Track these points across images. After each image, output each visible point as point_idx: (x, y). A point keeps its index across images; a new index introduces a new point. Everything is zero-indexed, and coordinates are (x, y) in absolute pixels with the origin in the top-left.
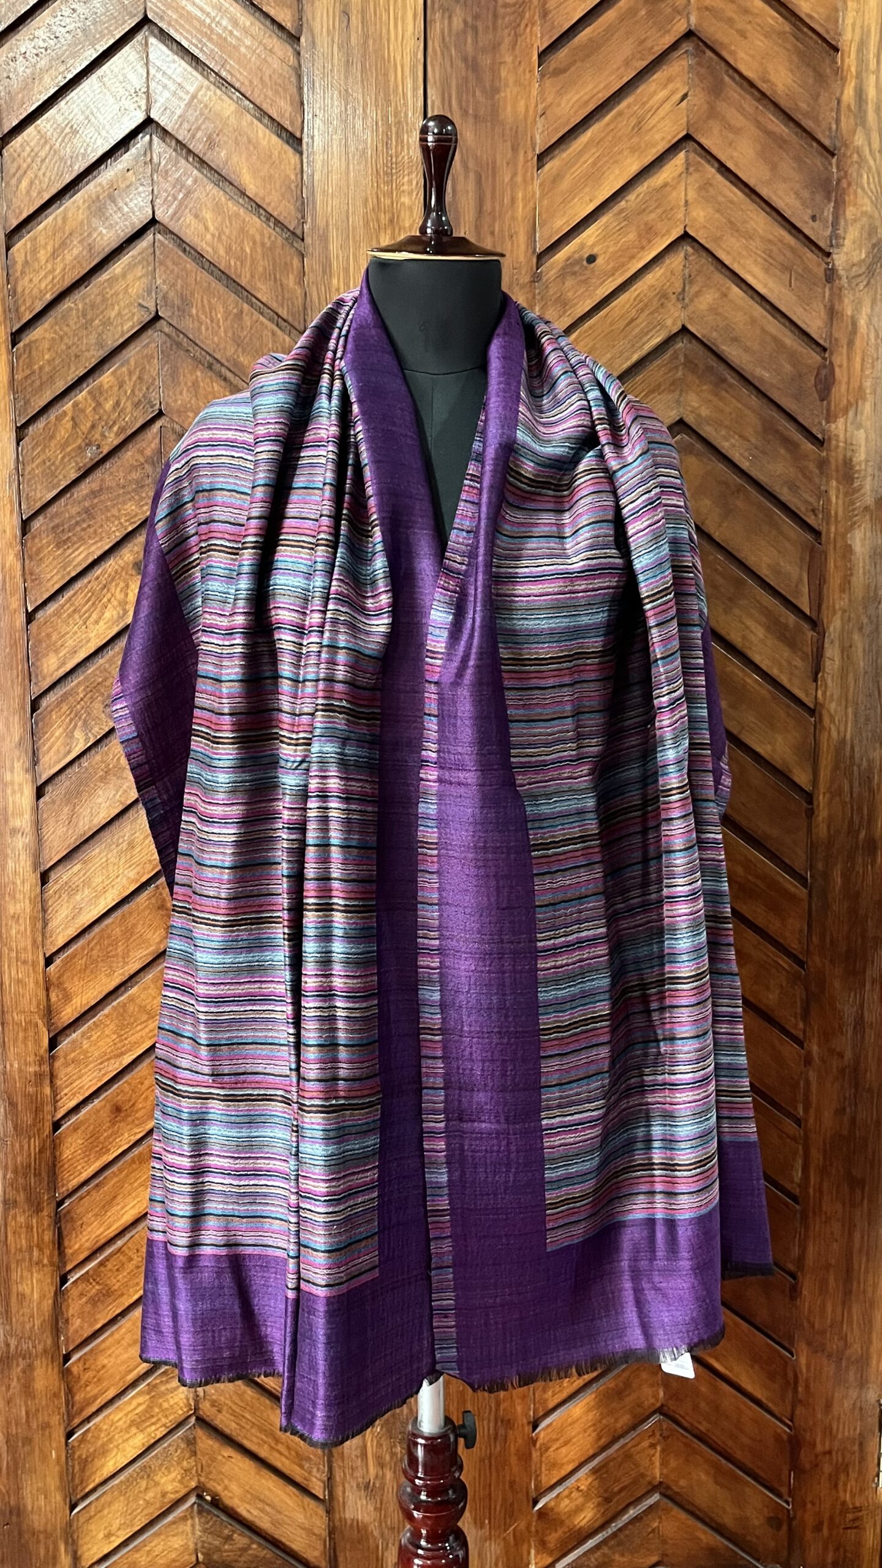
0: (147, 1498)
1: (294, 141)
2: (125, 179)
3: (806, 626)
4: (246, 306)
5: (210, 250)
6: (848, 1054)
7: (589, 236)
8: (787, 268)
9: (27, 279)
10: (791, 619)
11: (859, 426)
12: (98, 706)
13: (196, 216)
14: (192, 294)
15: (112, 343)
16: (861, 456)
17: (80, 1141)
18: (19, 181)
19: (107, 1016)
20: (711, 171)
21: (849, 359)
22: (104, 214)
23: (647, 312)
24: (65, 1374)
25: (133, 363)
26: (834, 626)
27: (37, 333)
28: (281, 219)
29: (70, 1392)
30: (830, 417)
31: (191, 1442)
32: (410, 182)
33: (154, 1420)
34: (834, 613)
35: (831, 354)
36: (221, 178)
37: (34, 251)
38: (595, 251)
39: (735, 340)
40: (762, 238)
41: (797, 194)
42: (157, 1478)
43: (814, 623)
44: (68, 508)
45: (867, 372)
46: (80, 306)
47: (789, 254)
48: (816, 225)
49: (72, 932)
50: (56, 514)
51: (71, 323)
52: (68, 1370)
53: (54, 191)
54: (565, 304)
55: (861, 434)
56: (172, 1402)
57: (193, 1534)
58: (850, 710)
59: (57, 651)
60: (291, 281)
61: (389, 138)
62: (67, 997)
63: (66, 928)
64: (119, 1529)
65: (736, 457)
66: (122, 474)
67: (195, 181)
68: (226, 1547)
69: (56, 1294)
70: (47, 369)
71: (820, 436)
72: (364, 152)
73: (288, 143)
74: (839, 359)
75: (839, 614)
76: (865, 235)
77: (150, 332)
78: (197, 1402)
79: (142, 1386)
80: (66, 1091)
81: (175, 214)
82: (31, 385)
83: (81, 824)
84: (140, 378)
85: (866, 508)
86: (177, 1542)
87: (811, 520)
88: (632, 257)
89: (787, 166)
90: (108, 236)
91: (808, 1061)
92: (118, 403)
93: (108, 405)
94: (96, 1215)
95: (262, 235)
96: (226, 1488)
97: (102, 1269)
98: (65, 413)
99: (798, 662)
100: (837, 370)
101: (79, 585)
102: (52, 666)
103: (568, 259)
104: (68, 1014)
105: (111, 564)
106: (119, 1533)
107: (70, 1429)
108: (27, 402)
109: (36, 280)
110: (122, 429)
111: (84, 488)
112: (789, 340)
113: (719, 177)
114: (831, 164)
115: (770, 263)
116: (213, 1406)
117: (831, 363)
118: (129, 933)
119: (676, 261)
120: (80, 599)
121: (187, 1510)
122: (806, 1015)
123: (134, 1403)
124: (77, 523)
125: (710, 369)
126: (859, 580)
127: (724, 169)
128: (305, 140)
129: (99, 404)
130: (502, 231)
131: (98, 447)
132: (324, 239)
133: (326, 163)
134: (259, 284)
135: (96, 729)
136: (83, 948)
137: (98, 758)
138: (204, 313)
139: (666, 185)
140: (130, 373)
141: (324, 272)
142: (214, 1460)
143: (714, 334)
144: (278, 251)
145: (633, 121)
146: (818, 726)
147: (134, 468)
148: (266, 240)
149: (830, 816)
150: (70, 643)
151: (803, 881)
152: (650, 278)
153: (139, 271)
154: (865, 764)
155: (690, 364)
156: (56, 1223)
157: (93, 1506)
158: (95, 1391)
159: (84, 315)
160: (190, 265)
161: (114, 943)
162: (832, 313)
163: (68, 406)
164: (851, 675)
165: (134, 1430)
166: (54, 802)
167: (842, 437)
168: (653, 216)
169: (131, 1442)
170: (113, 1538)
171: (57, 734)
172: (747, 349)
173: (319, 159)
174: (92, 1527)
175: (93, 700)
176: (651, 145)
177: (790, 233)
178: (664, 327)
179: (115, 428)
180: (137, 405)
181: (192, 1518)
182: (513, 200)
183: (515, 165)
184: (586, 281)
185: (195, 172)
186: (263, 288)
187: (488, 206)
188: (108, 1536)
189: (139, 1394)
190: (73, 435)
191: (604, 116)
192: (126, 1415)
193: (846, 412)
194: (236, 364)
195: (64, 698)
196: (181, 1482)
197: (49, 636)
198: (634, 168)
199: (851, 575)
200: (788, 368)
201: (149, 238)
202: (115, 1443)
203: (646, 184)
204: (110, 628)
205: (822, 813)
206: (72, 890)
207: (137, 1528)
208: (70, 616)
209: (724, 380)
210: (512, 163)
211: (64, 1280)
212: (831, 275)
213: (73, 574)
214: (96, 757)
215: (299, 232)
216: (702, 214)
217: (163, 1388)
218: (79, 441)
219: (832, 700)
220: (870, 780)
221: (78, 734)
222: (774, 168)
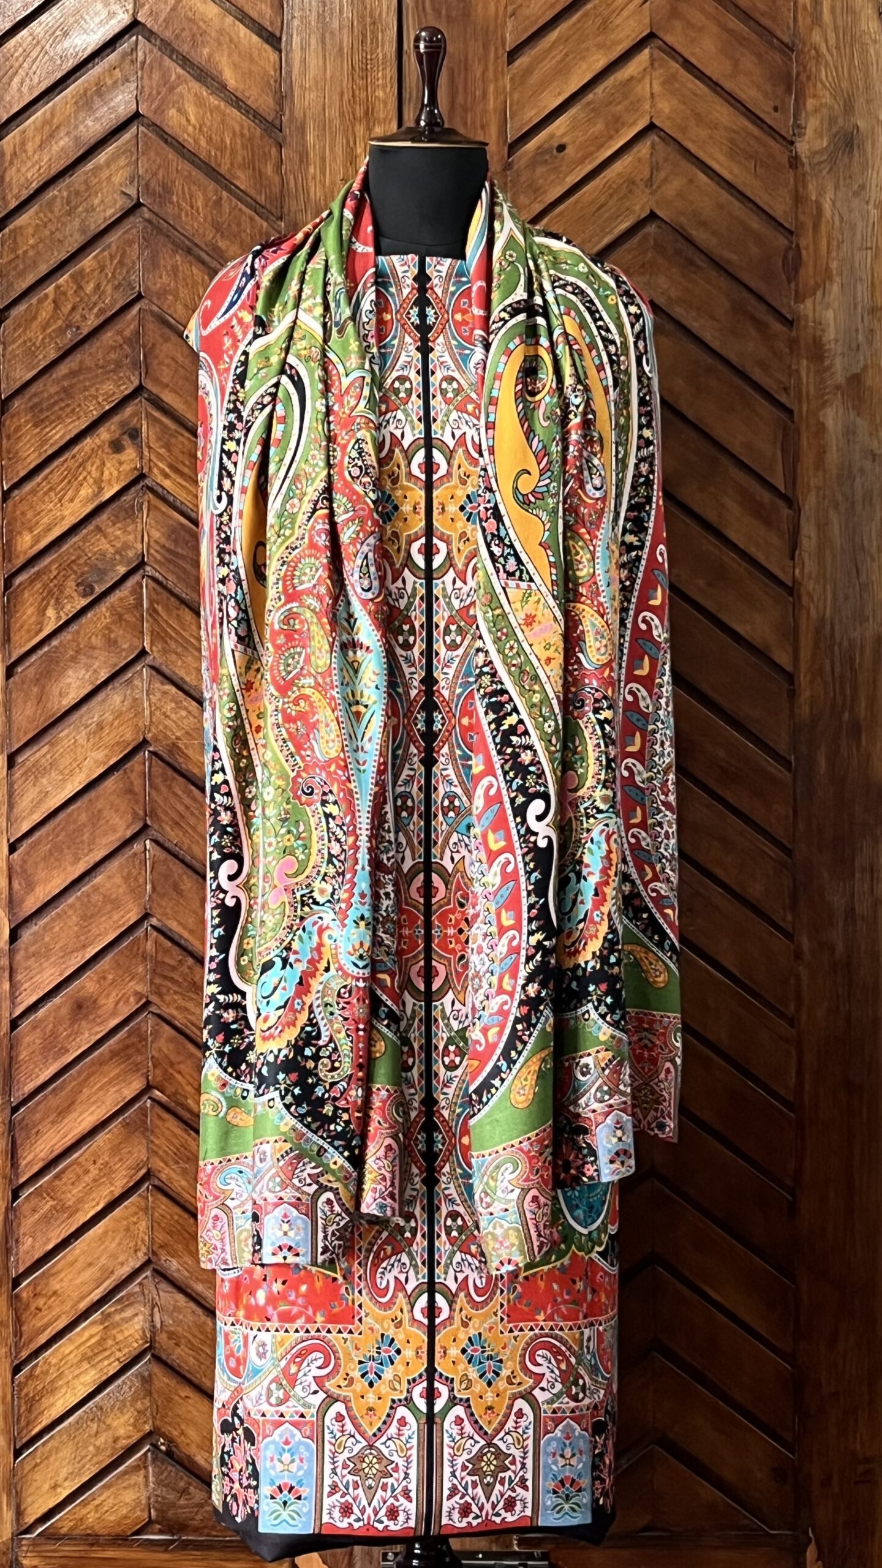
0: (98, 1443)
1: (273, 40)
2: (111, 76)
3: (782, 505)
4: (224, 193)
5: (191, 140)
6: (840, 947)
7: (558, 128)
8: (751, 157)
9: (14, 169)
10: (766, 497)
11: (828, 307)
12: (71, 584)
13: (179, 110)
14: (173, 182)
15: (94, 228)
16: (831, 334)
17: (38, 1041)
18: (11, 79)
19: (71, 906)
20: (675, 66)
21: (816, 243)
22: (91, 108)
23: (615, 198)
24: (14, 1300)
25: (114, 248)
26: (809, 503)
27: (24, 219)
28: (261, 111)
29: (18, 1321)
30: (799, 298)
31: (146, 1381)
32: (384, 77)
33: (107, 1353)
34: (809, 491)
35: (798, 236)
36: (204, 75)
37: (23, 143)
38: (565, 140)
39: (704, 224)
40: (727, 129)
41: (758, 87)
42: (109, 1421)
43: (790, 501)
44: (49, 387)
45: (834, 254)
46: (65, 194)
47: (752, 142)
48: (777, 115)
49: (37, 817)
50: (35, 395)
51: (56, 210)
52: (17, 1296)
53: (43, 86)
54: (536, 191)
55: (830, 314)
56: (127, 1334)
57: (147, 1485)
58: (828, 587)
59: (31, 530)
60: (269, 170)
61: (364, 36)
62: (30, 886)
63: (32, 812)
64: (66, 1479)
65: (707, 336)
66: (100, 356)
67: (179, 77)
68: (182, 1502)
69: (7, 1209)
70: (31, 253)
71: (789, 317)
72: (341, 49)
73: (267, 42)
74: (805, 241)
75: (813, 493)
76: (826, 125)
77: (131, 219)
78: (154, 1333)
79: (96, 1316)
80: (25, 986)
81: (158, 108)
82: (15, 269)
83: (49, 705)
84: (121, 262)
85: (838, 387)
86: (129, 1496)
87: (783, 398)
88: (600, 147)
89: (748, 61)
90: (93, 127)
91: (798, 955)
92: (98, 286)
93: (90, 288)
94: (53, 1123)
95: (242, 127)
96: (183, 1433)
97: (57, 1182)
98: (46, 296)
99: (775, 540)
100: (804, 253)
101: (56, 463)
102: (26, 544)
103: (539, 148)
104: (31, 905)
105: (88, 443)
106: (66, 1484)
107: (16, 1362)
108: (10, 285)
109: (23, 170)
110: (102, 311)
111: (63, 369)
112: (756, 224)
113: (682, 71)
114: (791, 60)
115: (734, 152)
116: (169, 1338)
117: (798, 246)
118: (96, 818)
119: (643, 149)
120: (55, 478)
121: (140, 1459)
122: (794, 906)
123: (86, 1335)
124: (56, 403)
125: (678, 252)
126: (833, 456)
127: (688, 65)
128: (284, 39)
129: (80, 287)
130: (473, 123)
131: (78, 328)
132: (302, 130)
133: (304, 61)
134: (239, 173)
135: (68, 607)
136: (48, 835)
137: (69, 637)
138: (184, 199)
139: (632, 78)
140: (112, 257)
141: (301, 161)
142: (170, 1400)
143: (682, 219)
144: (257, 141)
145: (599, 21)
146: (797, 605)
147: (114, 348)
148: (246, 131)
149: (812, 696)
150: (45, 520)
151: (787, 765)
152: (618, 166)
153: (122, 162)
154: (845, 643)
155: (659, 248)
156: (10, 1131)
157: (39, 1452)
158: (46, 1320)
159: (68, 203)
160: (172, 155)
161: (79, 830)
162: (798, 199)
163: (50, 289)
164: (828, 552)
165: (86, 1365)
166: (23, 682)
167: (811, 316)
168: (619, 108)
169: (83, 1379)
170: (59, 1490)
171: (29, 612)
172: (713, 233)
173: (297, 55)
174: (38, 1476)
175: (66, 577)
176: (616, 43)
177: (754, 123)
178: (633, 212)
179: (95, 311)
180: (116, 288)
181: (146, 1468)
182: (485, 94)
183: (486, 62)
184: (556, 169)
185: (179, 70)
186: (242, 176)
187: (460, 99)
188: (55, 1487)
189: (93, 1323)
190: (54, 316)
191: (571, 16)
192: (77, 1348)
193: (814, 294)
194: (216, 248)
195: (38, 575)
196: (134, 1426)
197: (23, 513)
198: (600, 62)
199: (824, 452)
200: (754, 250)
201: (133, 130)
202: (65, 1380)
203: (612, 78)
204: (84, 505)
205: (805, 695)
206: (37, 772)
207: (85, 1479)
208: (46, 494)
209: (692, 263)
210: (484, 59)
211: (15, 1195)
212: (795, 162)
213: (50, 452)
214: (66, 636)
215: (277, 122)
216: (666, 104)
217: (117, 1318)
218: (60, 323)
219: (810, 578)
220: (852, 660)
221: (51, 612)
222: (736, 63)
